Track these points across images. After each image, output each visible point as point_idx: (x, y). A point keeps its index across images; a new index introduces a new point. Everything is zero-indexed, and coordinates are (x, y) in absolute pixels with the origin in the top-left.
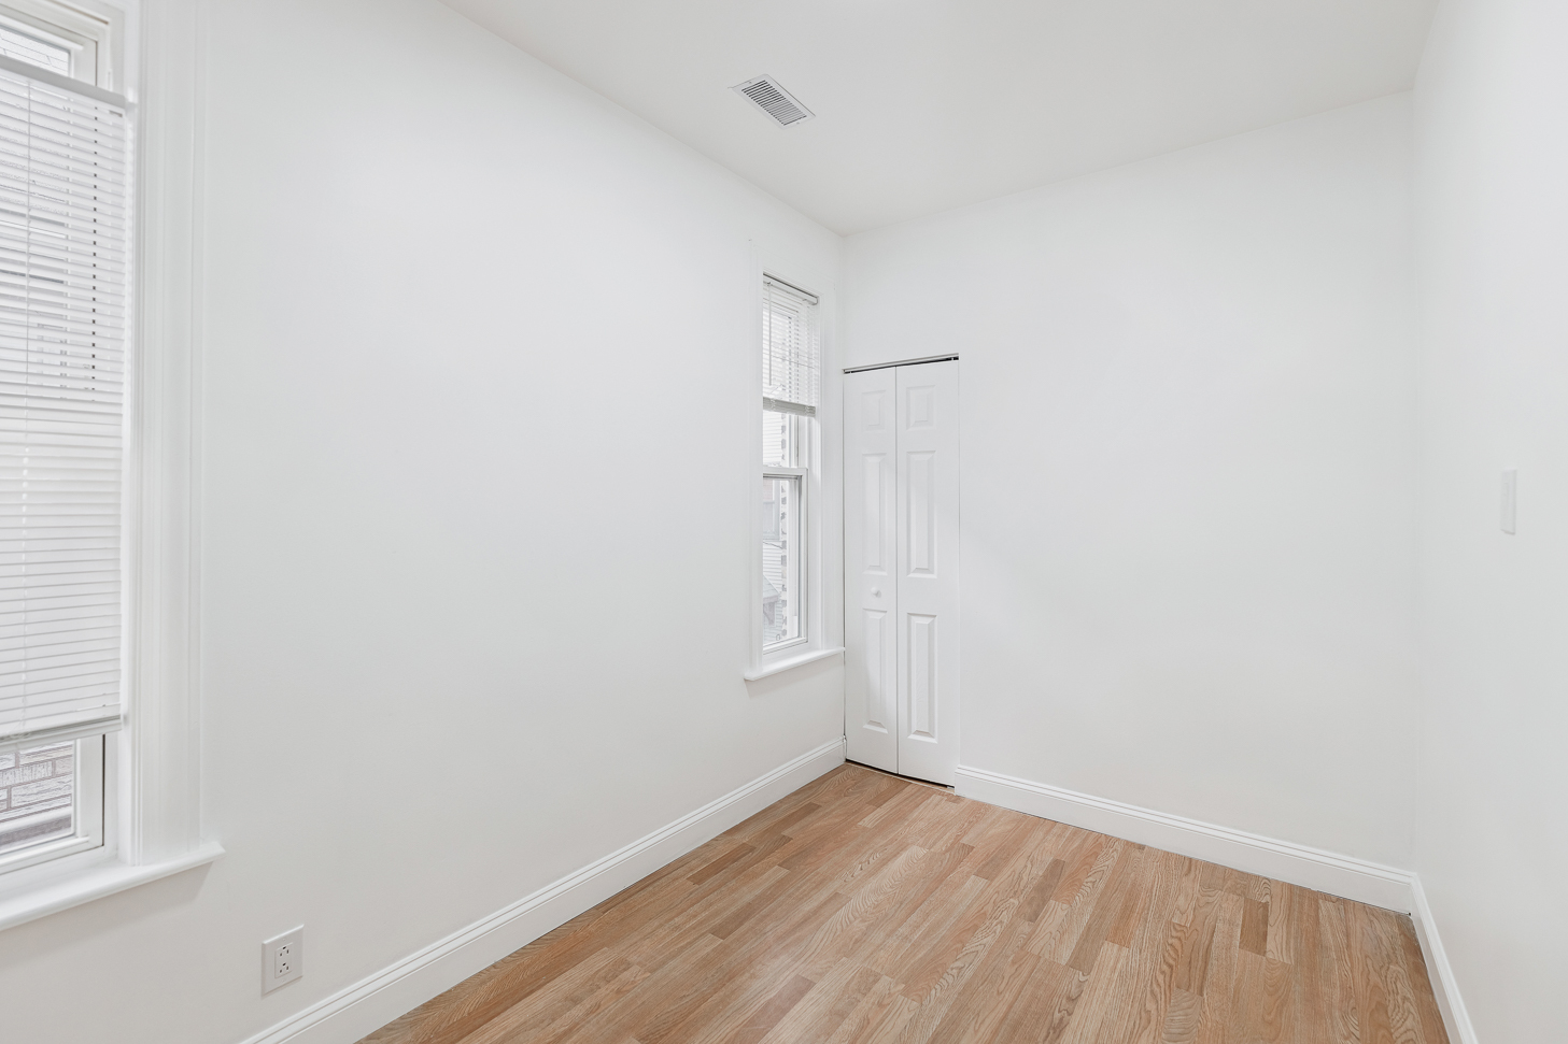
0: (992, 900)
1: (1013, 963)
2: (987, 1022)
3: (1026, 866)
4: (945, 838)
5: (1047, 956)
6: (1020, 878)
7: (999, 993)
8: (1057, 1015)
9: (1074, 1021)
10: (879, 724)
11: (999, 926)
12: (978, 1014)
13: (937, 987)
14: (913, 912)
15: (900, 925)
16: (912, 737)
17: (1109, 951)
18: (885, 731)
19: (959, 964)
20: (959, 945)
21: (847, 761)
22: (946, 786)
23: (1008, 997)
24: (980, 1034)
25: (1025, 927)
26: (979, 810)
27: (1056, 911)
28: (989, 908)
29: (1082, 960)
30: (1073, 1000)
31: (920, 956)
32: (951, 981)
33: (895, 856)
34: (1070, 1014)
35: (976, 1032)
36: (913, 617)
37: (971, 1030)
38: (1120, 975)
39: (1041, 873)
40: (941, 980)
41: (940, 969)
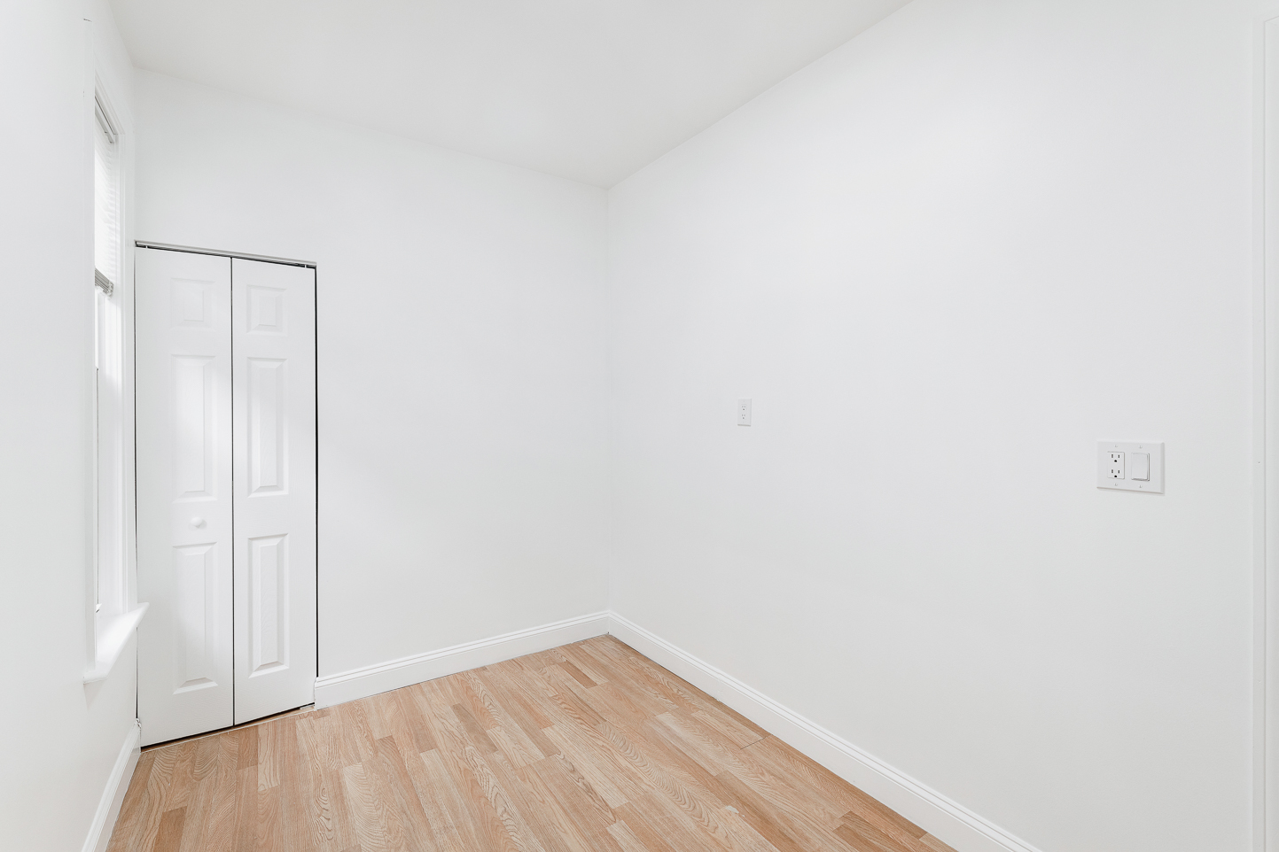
0: (457, 759)
1: (524, 780)
2: (561, 821)
3: (443, 723)
4: (359, 744)
5: (532, 762)
6: (451, 733)
7: (543, 802)
8: (580, 784)
9: (588, 778)
10: (204, 680)
11: (485, 769)
12: (553, 824)
13: (511, 834)
14: (422, 811)
15: (428, 825)
16: (254, 675)
17: (548, 732)
18: (213, 684)
19: (500, 810)
20: (483, 800)
21: (143, 748)
22: (298, 708)
23: (549, 799)
24: (568, 831)
25: (498, 757)
26: (354, 710)
27: (497, 734)
28: (462, 764)
29: (549, 750)
30: (574, 771)
31: (472, 829)
32: (513, 823)
33: (340, 787)
34: (583, 778)
35: (565, 832)
36: (255, 542)
37: (563, 835)
38: (571, 741)
39: (457, 721)
40: (507, 828)
41: (496, 824)
